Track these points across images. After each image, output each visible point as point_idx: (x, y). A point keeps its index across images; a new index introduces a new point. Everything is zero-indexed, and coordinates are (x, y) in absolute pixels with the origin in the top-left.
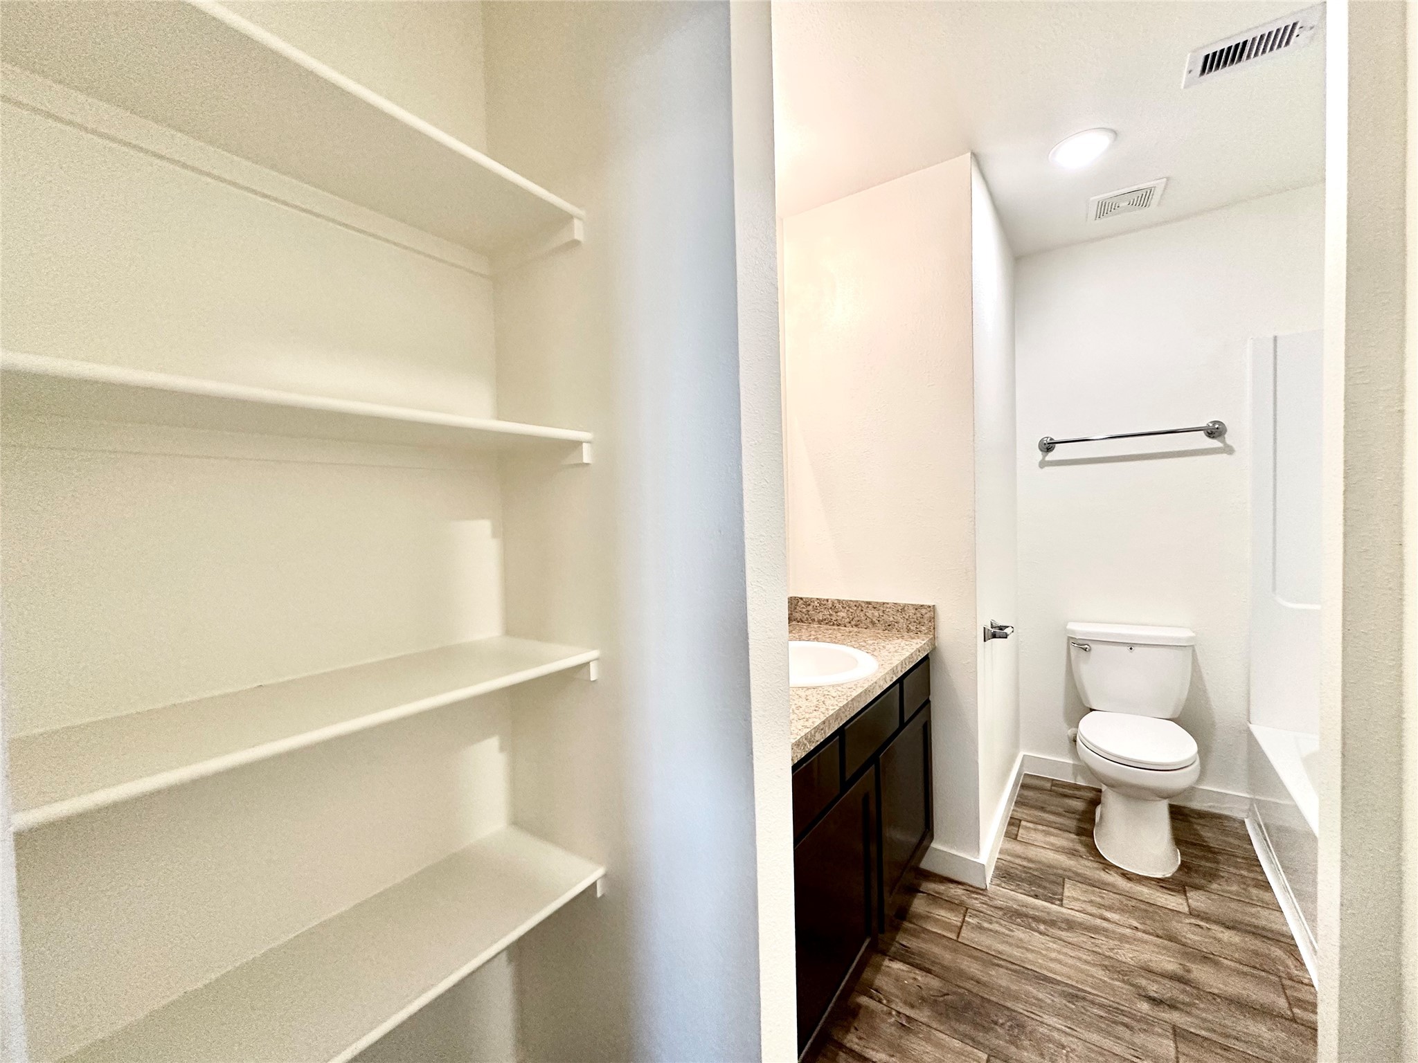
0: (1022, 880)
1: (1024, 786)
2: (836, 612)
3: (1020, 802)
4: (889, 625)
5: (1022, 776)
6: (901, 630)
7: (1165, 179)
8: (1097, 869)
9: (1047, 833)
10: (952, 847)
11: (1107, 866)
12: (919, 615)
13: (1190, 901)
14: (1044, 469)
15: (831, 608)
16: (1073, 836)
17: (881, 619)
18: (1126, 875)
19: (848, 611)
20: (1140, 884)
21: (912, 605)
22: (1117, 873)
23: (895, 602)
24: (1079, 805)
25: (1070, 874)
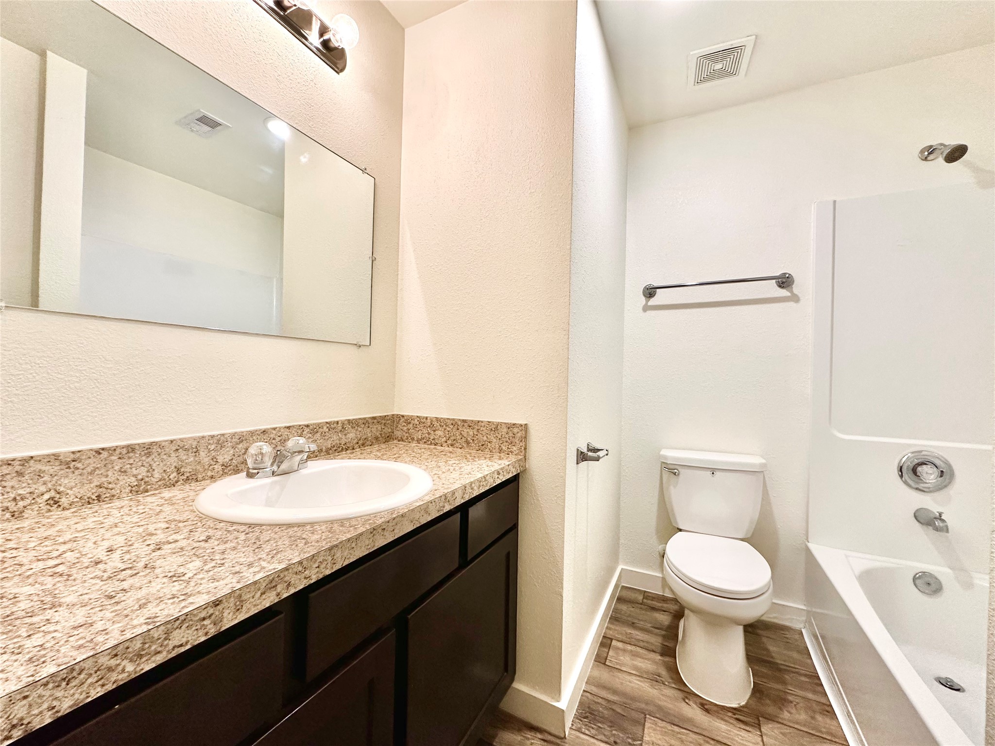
0: (604, 719)
1: (620, 600)
2: (435, 431)
3: (615, 618)
4: (483, 445)
5: (620, 588)
6: (494, 451)
7: (754, 37)
8: (676, 699)
9: (635, 655)
10: (533, 687)
11: (688, 694)
12: (511, 434)
13: (765, 738)
14: (646, 313)
15: (430, 426)
16: (658, 657)
17: (475, 439)
18: (706, 707)
19: (445, 429)
20: (718, 717)
21: (505, 423)
22: (696, 703)
23: (489, 420)
24: (664, 619)
25: (651, 708)
